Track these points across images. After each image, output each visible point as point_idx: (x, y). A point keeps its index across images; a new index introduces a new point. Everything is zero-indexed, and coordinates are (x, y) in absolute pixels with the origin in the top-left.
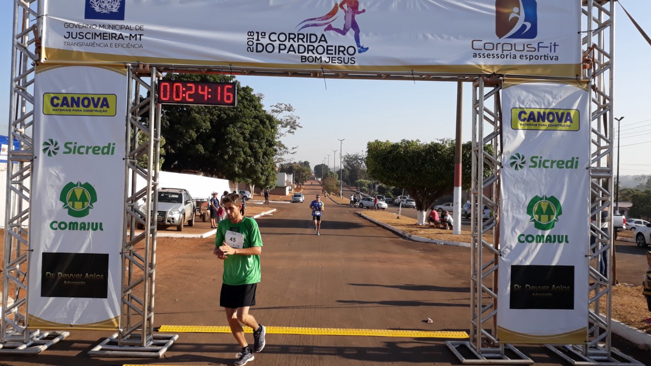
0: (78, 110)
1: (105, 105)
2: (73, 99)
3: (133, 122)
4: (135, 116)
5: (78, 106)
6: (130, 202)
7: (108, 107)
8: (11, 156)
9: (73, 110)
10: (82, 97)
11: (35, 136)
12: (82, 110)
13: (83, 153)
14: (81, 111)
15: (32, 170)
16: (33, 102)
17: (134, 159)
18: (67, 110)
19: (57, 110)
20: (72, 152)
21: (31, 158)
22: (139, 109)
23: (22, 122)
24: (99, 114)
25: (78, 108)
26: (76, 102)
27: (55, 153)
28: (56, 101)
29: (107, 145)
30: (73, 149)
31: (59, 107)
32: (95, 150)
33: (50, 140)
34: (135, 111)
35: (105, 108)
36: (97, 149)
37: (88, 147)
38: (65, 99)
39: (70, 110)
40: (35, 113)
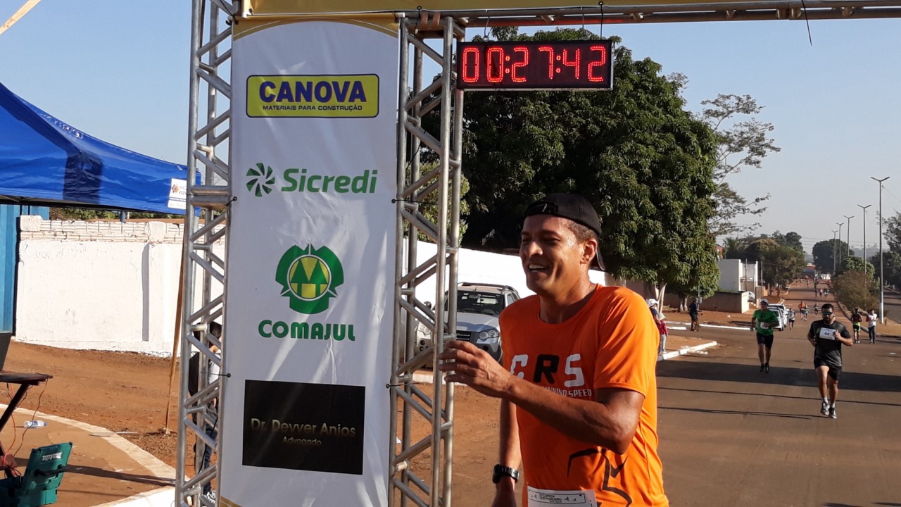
0: (309, 107)
1: (358, 97)
2: (299, 85)
3: (411, 127)
4: (414, 116)
5: (309, 99)
6: (405, 286)
7: (363, 99)
8: (192, 196)
9: (300, 107)
10: (315, 81)
11: (233, 159)
12: (317, 108)
13: (316, 190)
14: (314, 108)
15: (229, 224)
16: (228, 94)
17: (412, 202)
18: (288, 108)
19: (271, 108)
20: (298, 188)
21: (227, 202)
22: (420, 102)
23: (210, 132)
24: (348, 113)
25: (309, 104)
26: (304, 91)
27: (267, 190)
28: (269, 90)
29: (363, 175)
30: (300, 181)
31: (275, 102)
32: (341, 184)
33: (257, 165)
34: (414, 107)
35: (358, 102)
36: (343, 181)
37: (326, 177)
38: (285, 85)
39: (294, 108)
40: (234, 116)
